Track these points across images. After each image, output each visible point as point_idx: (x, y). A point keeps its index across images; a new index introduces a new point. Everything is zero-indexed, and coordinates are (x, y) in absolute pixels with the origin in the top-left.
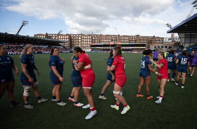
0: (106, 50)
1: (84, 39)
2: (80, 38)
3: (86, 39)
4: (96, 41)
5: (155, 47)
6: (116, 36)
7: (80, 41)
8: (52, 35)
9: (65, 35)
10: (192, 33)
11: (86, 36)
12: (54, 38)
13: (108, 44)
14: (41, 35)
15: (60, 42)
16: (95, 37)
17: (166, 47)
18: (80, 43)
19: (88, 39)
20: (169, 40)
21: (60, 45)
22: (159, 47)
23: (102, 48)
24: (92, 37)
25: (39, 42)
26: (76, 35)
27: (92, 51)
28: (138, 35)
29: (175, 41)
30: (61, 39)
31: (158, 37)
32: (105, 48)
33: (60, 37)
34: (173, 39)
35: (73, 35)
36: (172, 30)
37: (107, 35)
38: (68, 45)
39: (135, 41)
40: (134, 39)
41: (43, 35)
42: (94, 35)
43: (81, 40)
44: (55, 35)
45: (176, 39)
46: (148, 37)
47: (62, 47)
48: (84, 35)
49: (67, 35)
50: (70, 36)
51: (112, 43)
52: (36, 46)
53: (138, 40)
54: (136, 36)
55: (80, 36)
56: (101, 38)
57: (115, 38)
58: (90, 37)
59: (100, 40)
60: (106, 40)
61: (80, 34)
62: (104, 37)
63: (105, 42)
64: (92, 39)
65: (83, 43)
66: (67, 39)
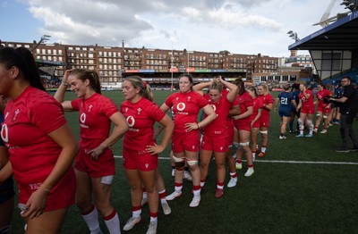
0: (160, 84)
1: (103, 58)
2: (91, 56)
3: (108, 58)
4: (132, 64)
5: (263, 79)
6: (178, 52)
7: (91, 62)
9: (52, 48)
10: (335, 52)
11: (108, 51)
13: (161, 70)
15: (44, 64)
16: (129, 54)
17: (285, 78)
19: (113, 58)
20: (286, 62)
21: (43, 73)
22: (271, 78)
23: (151, 79)
24: (123, 54)
26: (81, 47)
28: (227, 53)
29: (297, 65)
30: (41, 56)
31: (267, 57)
32: (157, 80)
33: (38, 51)
34: (295, 60)
35: (74, 47)
36: (299, 43)
37: (158, 51)
38: (62, 72)
39: (221, 65)
40: (217, 61)
42: (127, 49)
43: (95, 59)
45: (301, 61)
46: (246, 56)
47: (49, 78)
48: (102, 49)
49: (57, 46)
50: (67, 47)
51: (173, 69)
53: (226, 62)
54: (221, 53)
55: (92, 50)
56: (145, 56)
57: (176, 56)
58: (119, 54)
59: (143, 62)
60: (156, 62)
61: (91, 47)
62: (152, 55)
63: (154, 66)
64: (123, 58)
65: (101, 67)
66: (58, 56)
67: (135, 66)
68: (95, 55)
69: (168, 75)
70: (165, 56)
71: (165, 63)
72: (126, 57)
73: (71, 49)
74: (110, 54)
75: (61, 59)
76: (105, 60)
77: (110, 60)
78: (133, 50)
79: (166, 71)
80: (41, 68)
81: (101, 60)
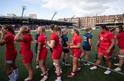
1: (90, 20)
2: (86, 20)
3: (91, 20)
6: (120, 15)
7: (86, 22)
8: (68, 19)
9: (76, 19)
11: (91, 18)
12: (68, 21)
13: (111, 23)
14: (61, 19)
15: (73, 23)
16: (99, 18)
18: (86, 24)
21: (73, 25)
24: (97, 18)
25: (62, 24)
26: (84, 18)
27: (96, 29)
30: (73, 21)
33: (72, 20)
35: (82, 18)
38: (78, 25)
41: (63, 20)
42: (98, 17)
44: (69, 19)
47: (74, 27)
48: (90, 17)
49: (77, 18)
50: (79, 18)
51: (117, 22)
52: (60, 27)
55: (86, 18)
56: (105, 18)
57: (119, 17)
58: (95, 19)
59: (104, 21)
60: (109, 20)
61: (86, 17)
62: (108, 18)
63: (108, 21)
64: (96, 20)
65: (89, 23)
66: (77, 21)
67: (101, 22)
68: (87, 19)
69: (114, 24)
70: (113, 18)
71: (113, 20)
72: (98, 19)
73: (81, 18)
74: (92, 19)
75: (78, 21)
76: (90, 21)
77: (92, 21)
78: (100, 17)
79: (113, 23)
80: (73, 24)
81: (89, 21)
